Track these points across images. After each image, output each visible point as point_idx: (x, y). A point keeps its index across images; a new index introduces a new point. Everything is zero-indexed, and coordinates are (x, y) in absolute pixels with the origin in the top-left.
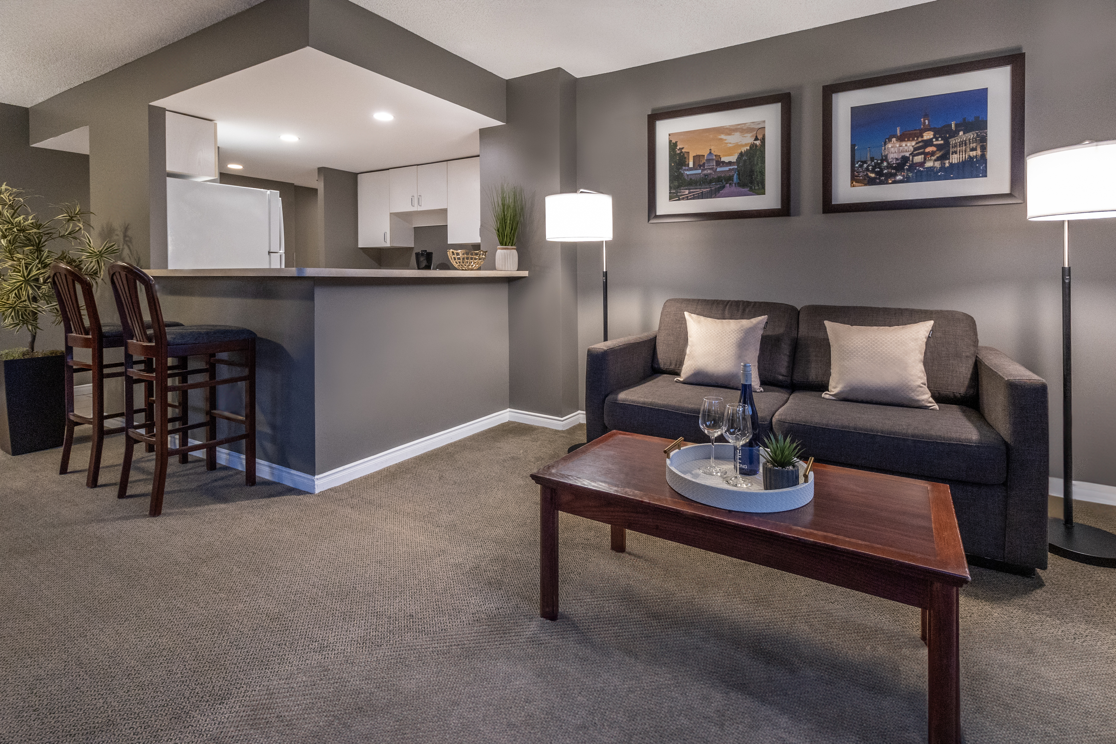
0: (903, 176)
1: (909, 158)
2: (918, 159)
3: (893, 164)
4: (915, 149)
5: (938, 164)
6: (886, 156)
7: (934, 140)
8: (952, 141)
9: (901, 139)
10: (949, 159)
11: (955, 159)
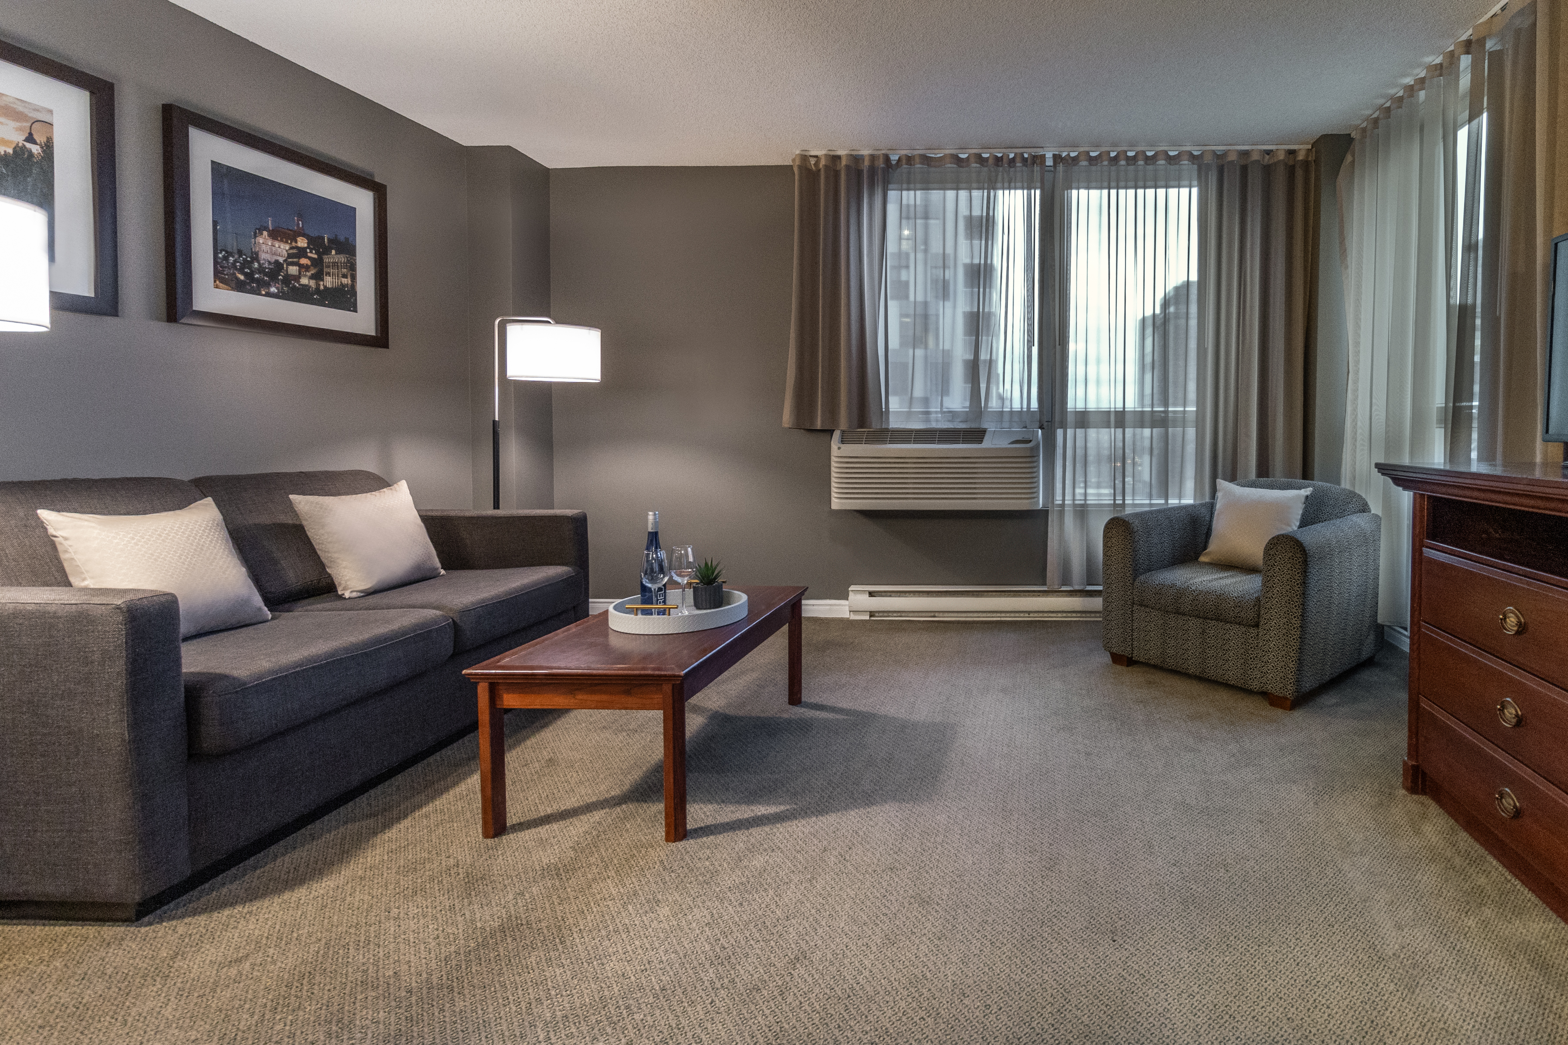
0: (277, 288)
1: (283, 265)
2: (293, 270)
3: (266, 268)
4: (290, 256)
5: (312, 283)
6: (257, 254)
7: (308, 250)
8: (326, 259)
9: (275, 235)
10: (323, 280)
11: (329, 282)
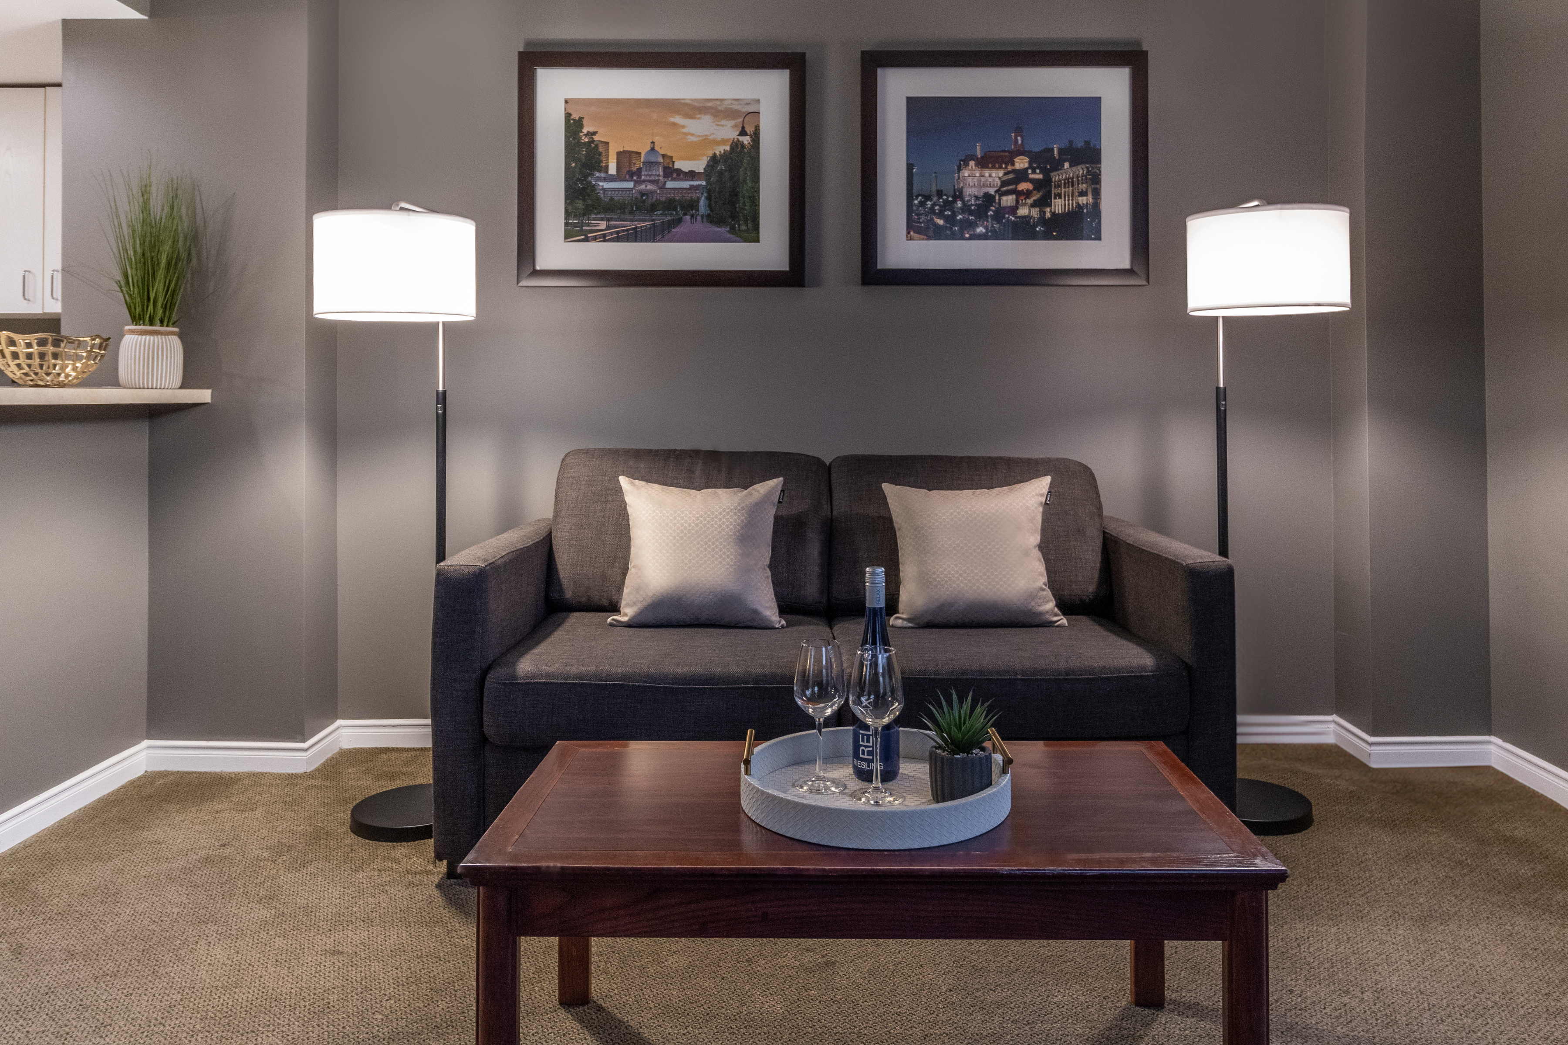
0: (986, 228)
1: (994, 197)
2: (1008, 200)
3: (972, 205)
4: (1004, 183)
5: (1035, 213)
6: (961, 191)
7: (1030, 171)
8: (1055, 177)
9: (984, 163)
10: (1050, 205)
11: (1059, 206)
